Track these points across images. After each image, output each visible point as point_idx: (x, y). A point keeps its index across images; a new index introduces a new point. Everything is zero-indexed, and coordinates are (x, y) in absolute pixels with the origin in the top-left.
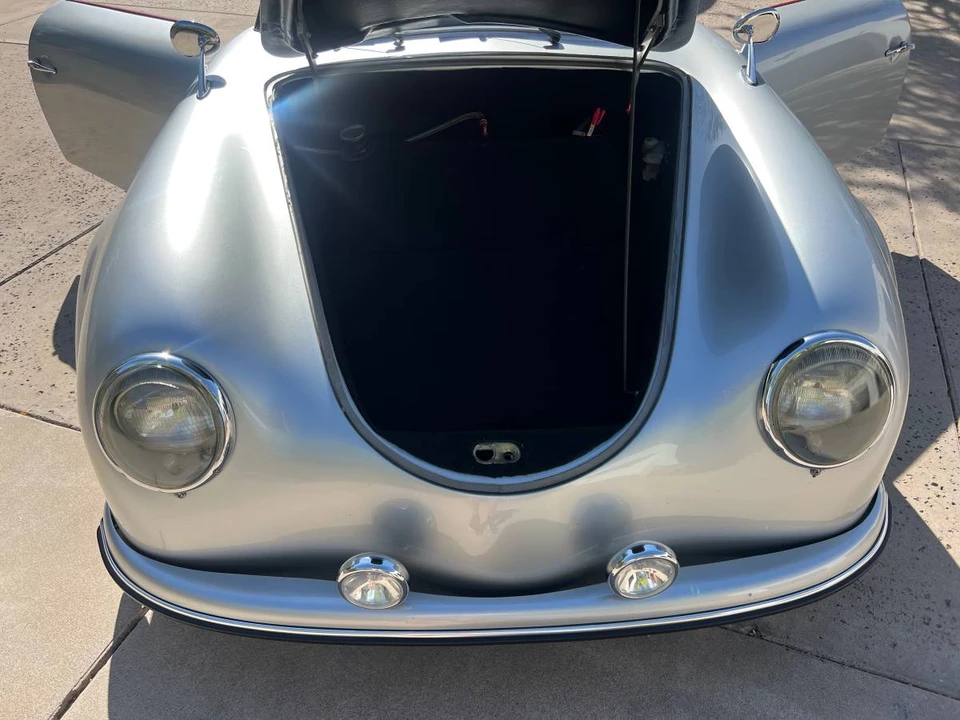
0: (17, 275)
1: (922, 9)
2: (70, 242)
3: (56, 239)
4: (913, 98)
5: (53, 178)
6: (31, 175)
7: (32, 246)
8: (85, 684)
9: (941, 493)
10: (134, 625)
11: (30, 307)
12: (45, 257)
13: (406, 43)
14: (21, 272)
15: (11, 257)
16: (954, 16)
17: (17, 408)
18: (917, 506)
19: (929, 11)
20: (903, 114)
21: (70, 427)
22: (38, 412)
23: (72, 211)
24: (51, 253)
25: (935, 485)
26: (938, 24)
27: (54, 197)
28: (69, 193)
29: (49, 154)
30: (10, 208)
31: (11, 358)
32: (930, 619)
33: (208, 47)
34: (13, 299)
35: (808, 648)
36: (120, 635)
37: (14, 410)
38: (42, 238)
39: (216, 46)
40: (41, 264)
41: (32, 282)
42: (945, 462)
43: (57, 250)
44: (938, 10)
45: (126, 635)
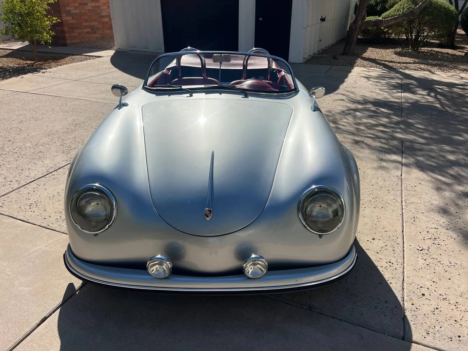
0: (40, 178)
1: (425, 94)
2: (62, 167)
3: (57, 166)
4: (415, 128)
5: (58, 144)
6: (49, 143)
7: (47, 168)
8: (50, 315)
9: (392, 265)
10: (71, 296)
11: (44, 189)
12: (52, 172)
13: (193, 94)
14: (42, 177)
15: (38, 172)
16: (439, 97)
17: (36, 223)
18: (380, 269)
19: (429, 95)
20: (409, 134)
21: (55, 230)
22: (43, 225)
23: (65, 156)
24: (55, 171)
25: (390, 262)
26: (431, 99)
27: (58, 151)
28: (64, 150)
29: (57, 136)
30: (40, 154)
31: (35, 206)
32: (378, 307)
33: (124, 93)
34: (38, 186)
35: (328, 314)
36: (65, 299)
37: (34, 224)
38: (51, 165)
39: (126, 93)
40: (50, 175)
41: (46, 180)
42: (395, 255)
43: (57, 170)
44: (433, 94)
45: (67, 300)
